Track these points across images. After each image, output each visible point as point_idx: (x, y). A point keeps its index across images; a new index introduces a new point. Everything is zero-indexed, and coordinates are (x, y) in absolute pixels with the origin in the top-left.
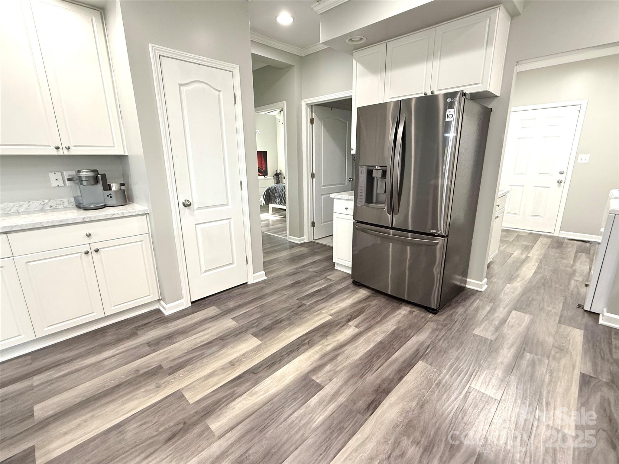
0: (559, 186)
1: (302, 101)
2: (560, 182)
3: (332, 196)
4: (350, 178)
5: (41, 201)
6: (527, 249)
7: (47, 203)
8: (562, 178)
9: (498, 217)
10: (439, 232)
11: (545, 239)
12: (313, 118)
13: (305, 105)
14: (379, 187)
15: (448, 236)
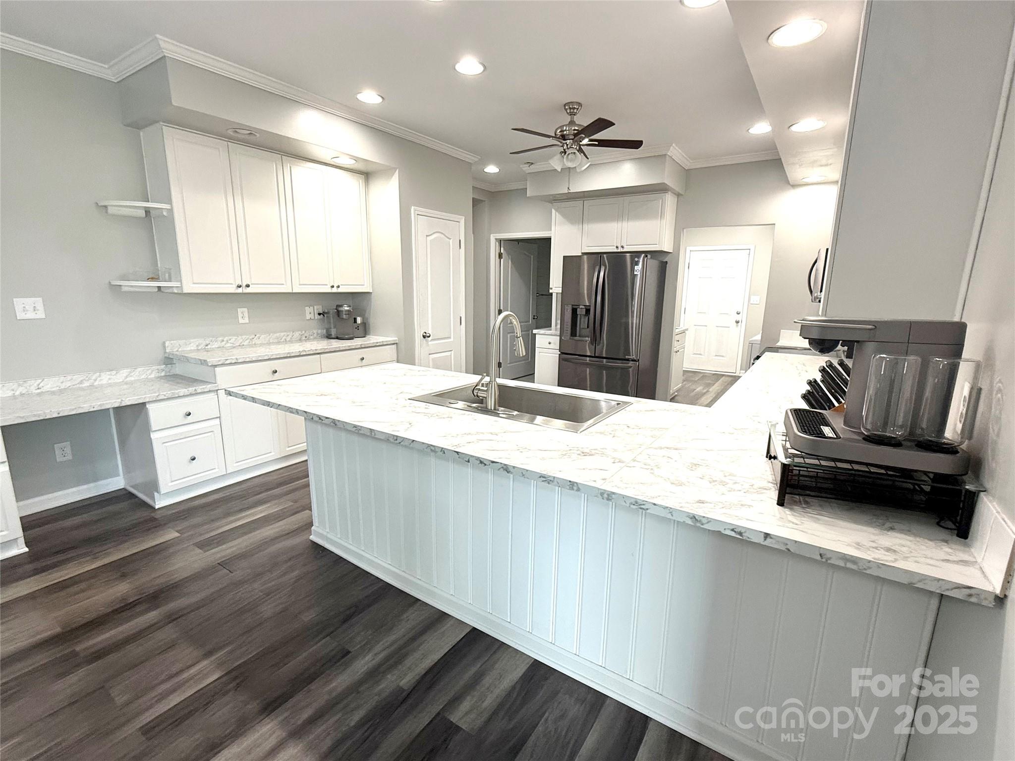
0: (737, 326)
1: (491, 235)
2: (737, 322)
3: (535, 331)
4: (534, 316)
5: (300, 332)
6: (709, 385)
7: (304, 334)
8: (738, 318)
9: (678, 351)
10: (631, 357)
11: (727, 378)
12: (502, 253)
13: (495, 240)
14: (582, 322)
15: (639, 360)
